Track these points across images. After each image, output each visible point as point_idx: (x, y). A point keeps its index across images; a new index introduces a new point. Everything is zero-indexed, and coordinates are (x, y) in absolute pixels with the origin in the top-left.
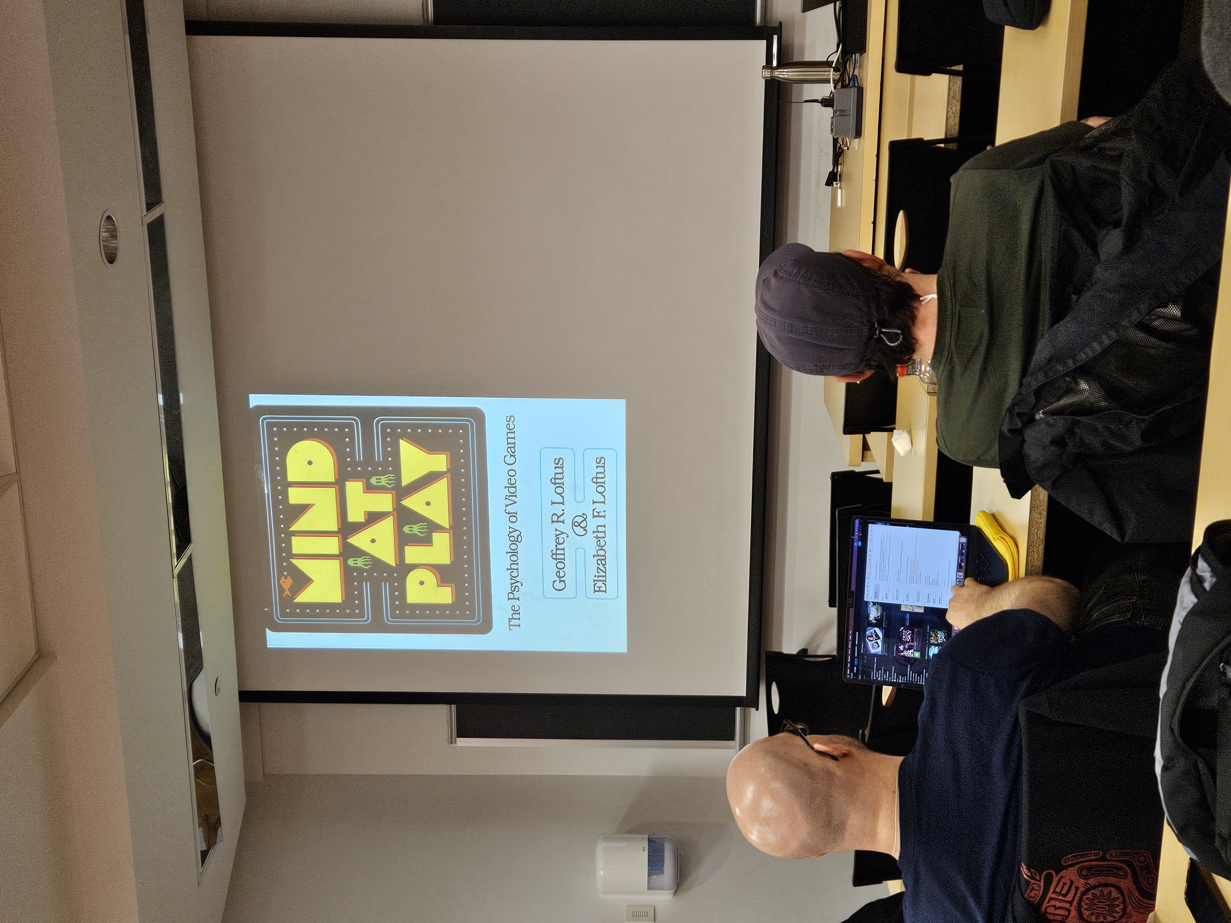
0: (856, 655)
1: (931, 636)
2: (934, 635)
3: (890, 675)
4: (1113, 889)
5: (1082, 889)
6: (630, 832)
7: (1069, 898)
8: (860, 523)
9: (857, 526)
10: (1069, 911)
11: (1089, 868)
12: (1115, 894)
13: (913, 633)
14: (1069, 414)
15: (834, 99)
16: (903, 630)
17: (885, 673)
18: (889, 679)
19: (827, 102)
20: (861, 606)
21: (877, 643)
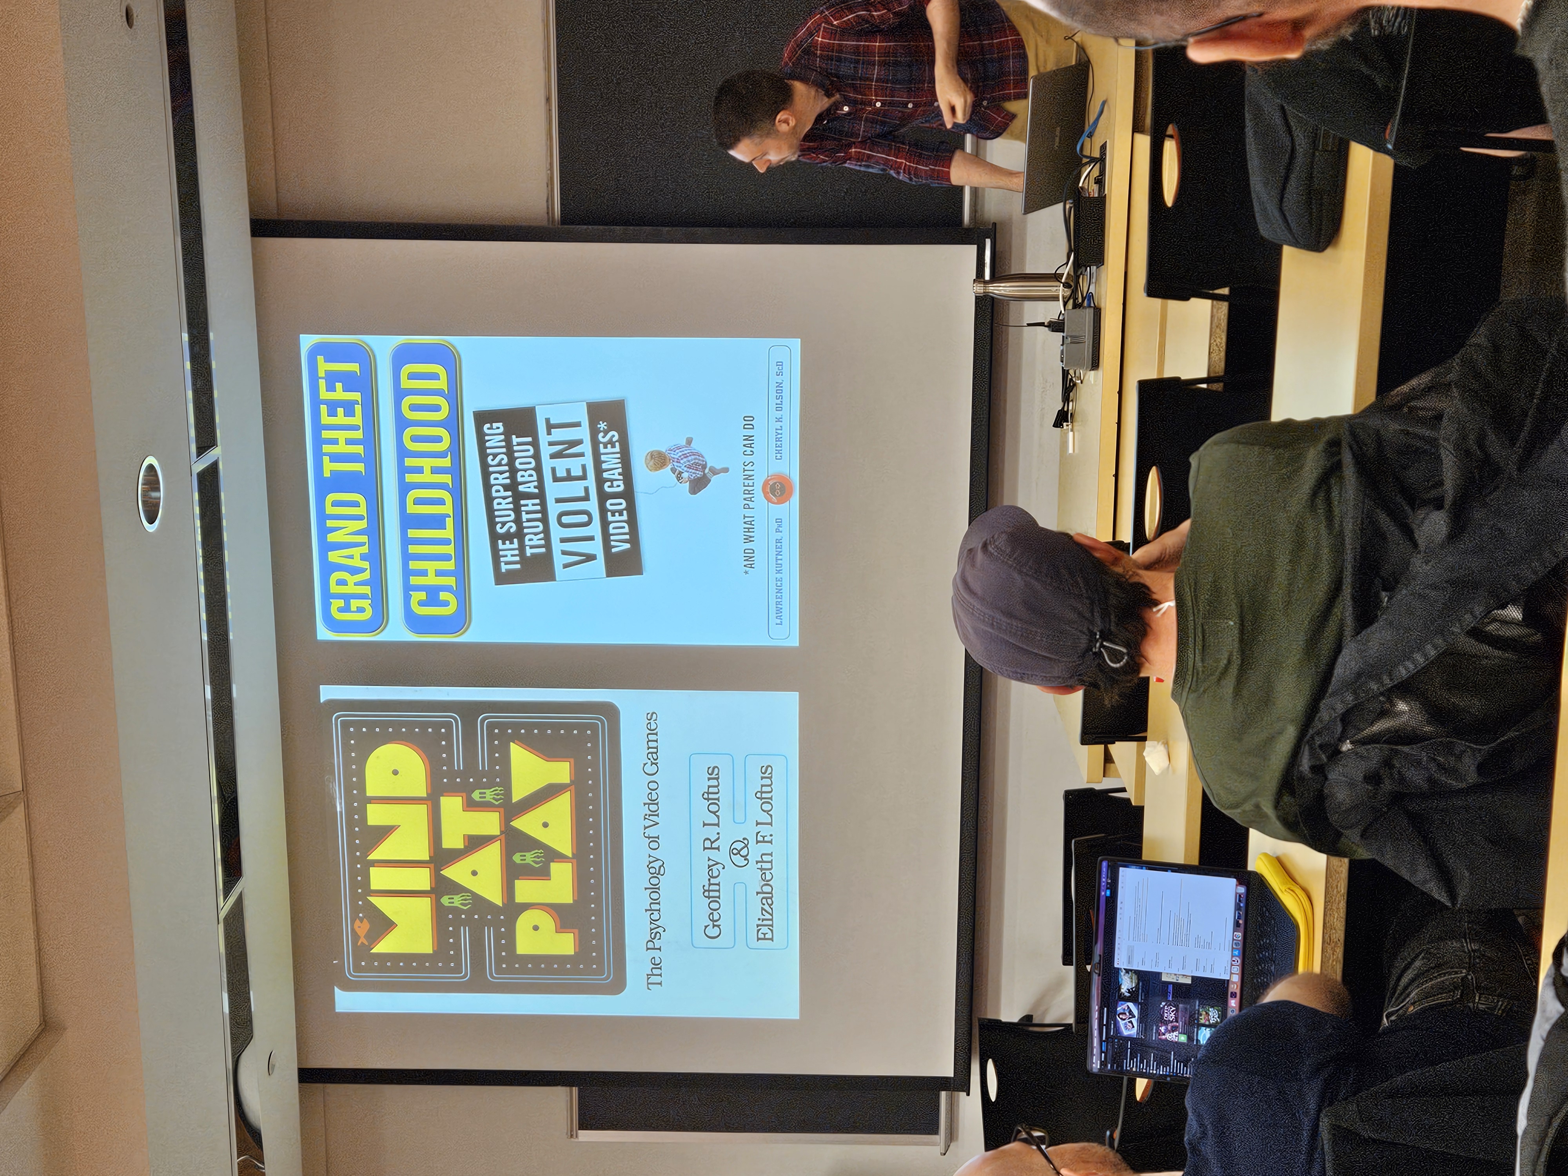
0: (1104, 1039)
1: (1201, 1015)
2: (1204, 1013)
3: (1148, 1064)
8: (1108, 866)
9: (1104, 870)
13: (1177, 1010)
14: (1385, 742)
15: (1064, 323)
16: (1164, 1006)
17: (1142, 1062)
18: (1146, 1069)
19: (1056, 326)
20: (1111, 975)
21: (1131, 1022)
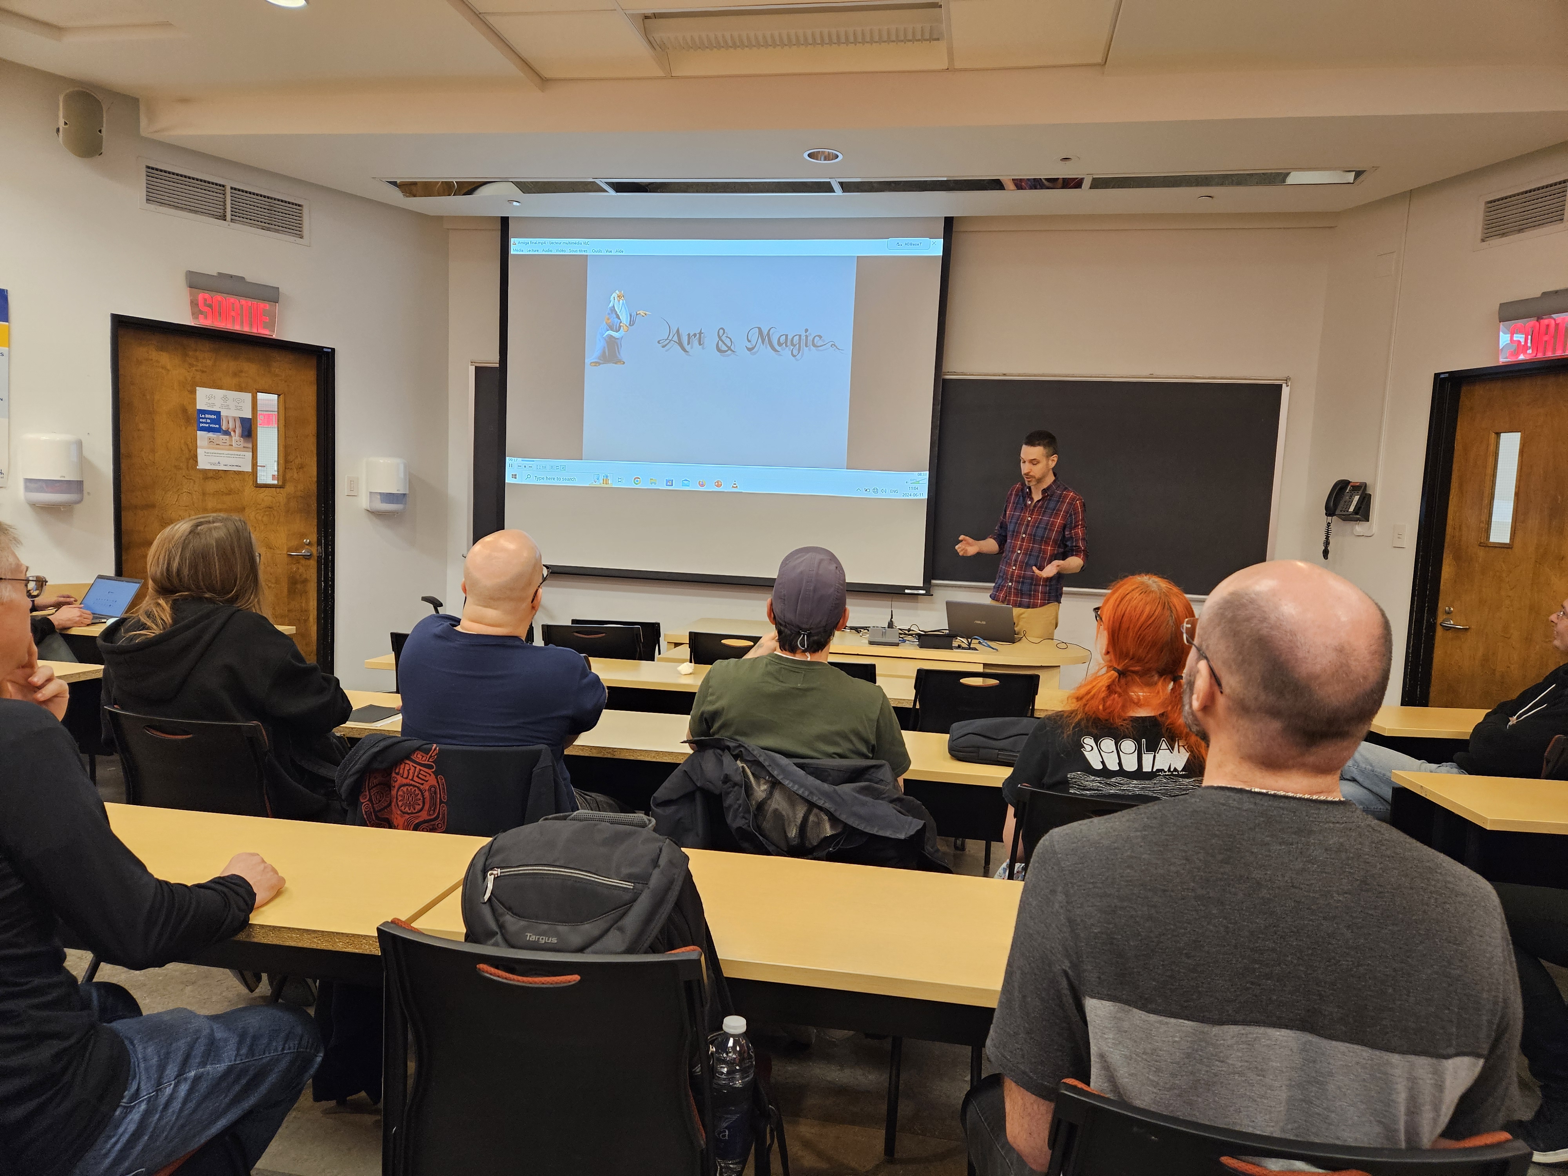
4: (421, 806)
5: (422, 787)
6: (410, 482)
7: (416, 779)
10: (407, 778)
11: (435, 793)
12: (418, 807)
15: (891, 628)
19: (890, 625)
